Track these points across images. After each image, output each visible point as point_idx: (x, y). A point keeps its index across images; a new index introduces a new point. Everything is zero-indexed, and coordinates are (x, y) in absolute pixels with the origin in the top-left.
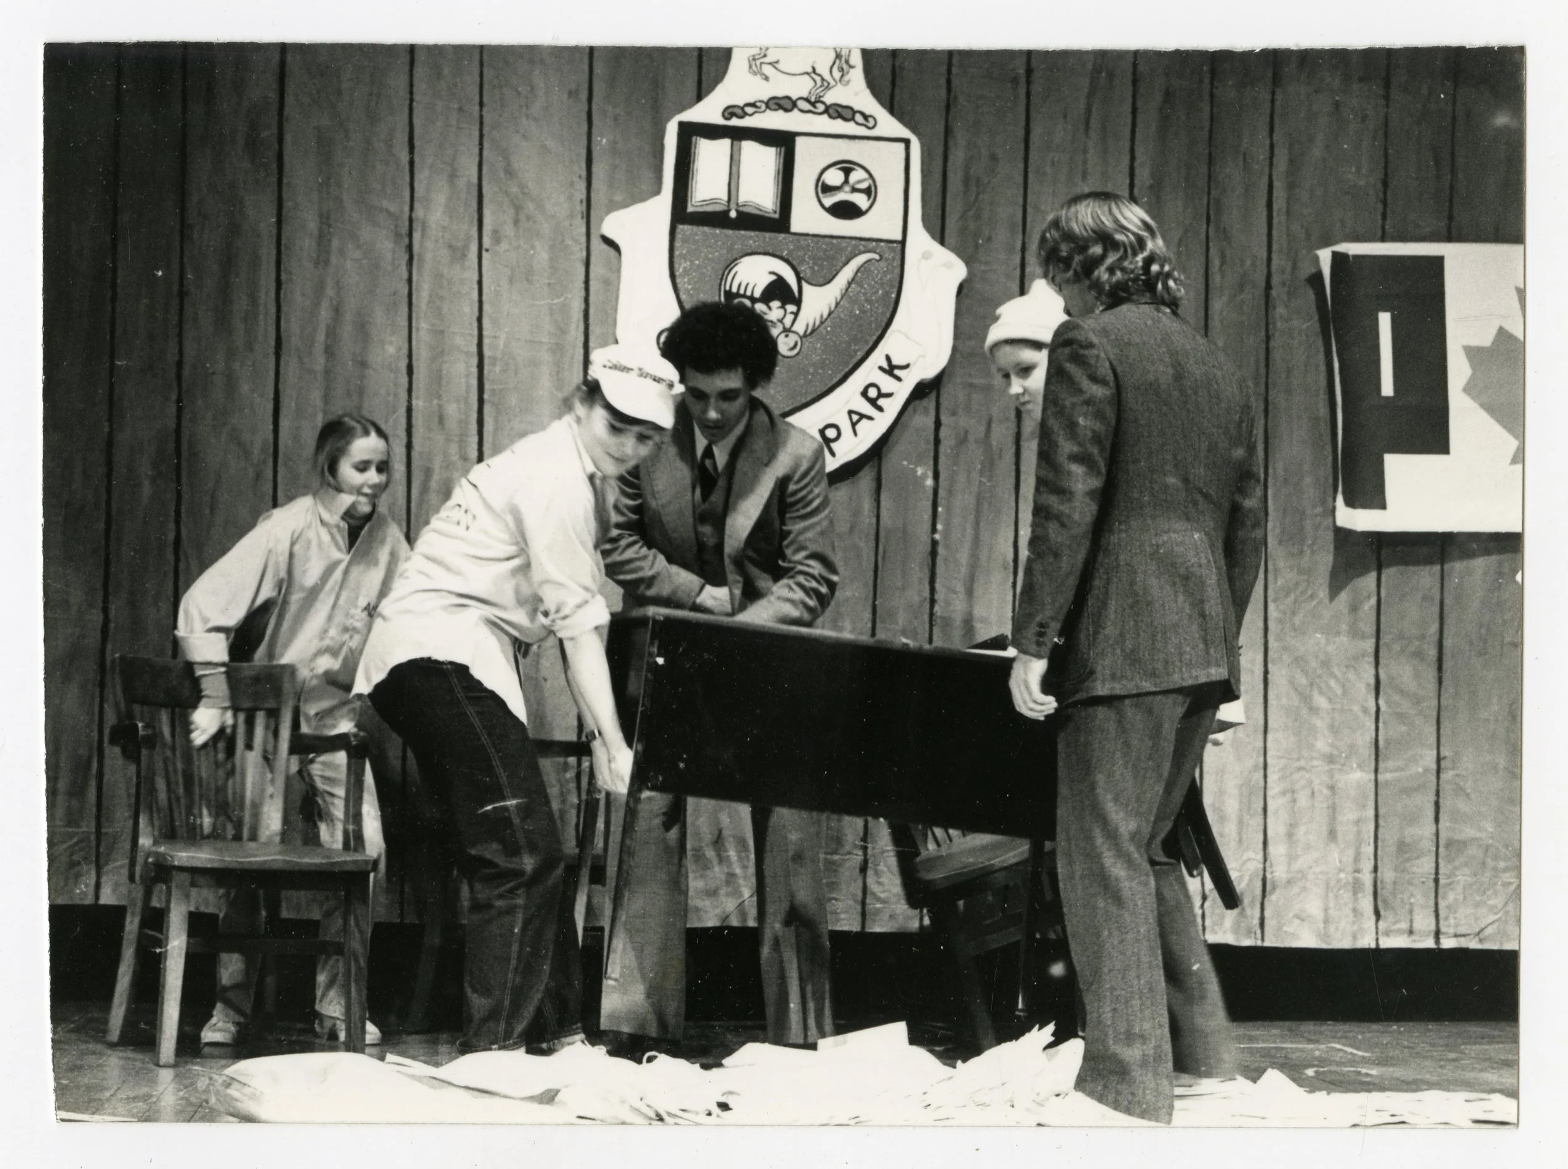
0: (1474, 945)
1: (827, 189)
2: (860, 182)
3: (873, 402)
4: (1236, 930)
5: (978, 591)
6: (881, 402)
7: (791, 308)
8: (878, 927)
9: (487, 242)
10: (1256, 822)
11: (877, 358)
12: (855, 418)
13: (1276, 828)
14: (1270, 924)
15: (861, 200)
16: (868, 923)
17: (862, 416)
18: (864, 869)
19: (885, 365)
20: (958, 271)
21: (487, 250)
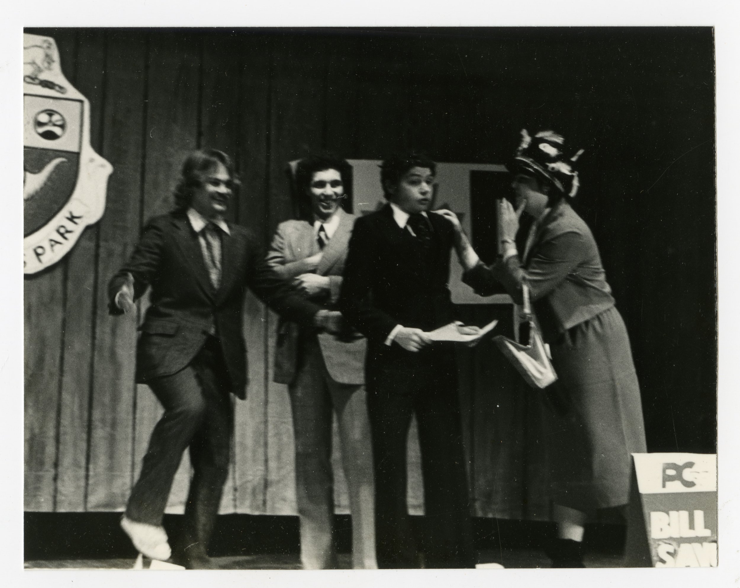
1: (40, 124)
2: (57, 121)
3: (62, 235)
4: (251, 506)
5: (119, 332)
6: (67, 235)
8: (62, 509)
10: (261, 450)
12: (53, 243)
13: (272, 453)
14: (269, 504)
15: (57, 130)
16: (58, 506)
17: (57, 242)
18: (55, 479)
19: (69, 216)
20: (108, 169)
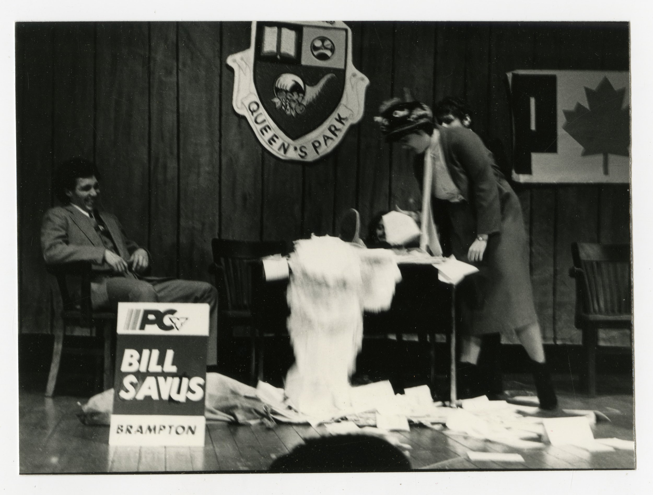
0: (569, 343)
1: (315, 48)
2: (328, 45)
7: (301, 95)
9: (180, 66)
11: (335, 115)
12: (326, 138)
19: (338, 118)
20: (366, 81)
21: (180, 70)
